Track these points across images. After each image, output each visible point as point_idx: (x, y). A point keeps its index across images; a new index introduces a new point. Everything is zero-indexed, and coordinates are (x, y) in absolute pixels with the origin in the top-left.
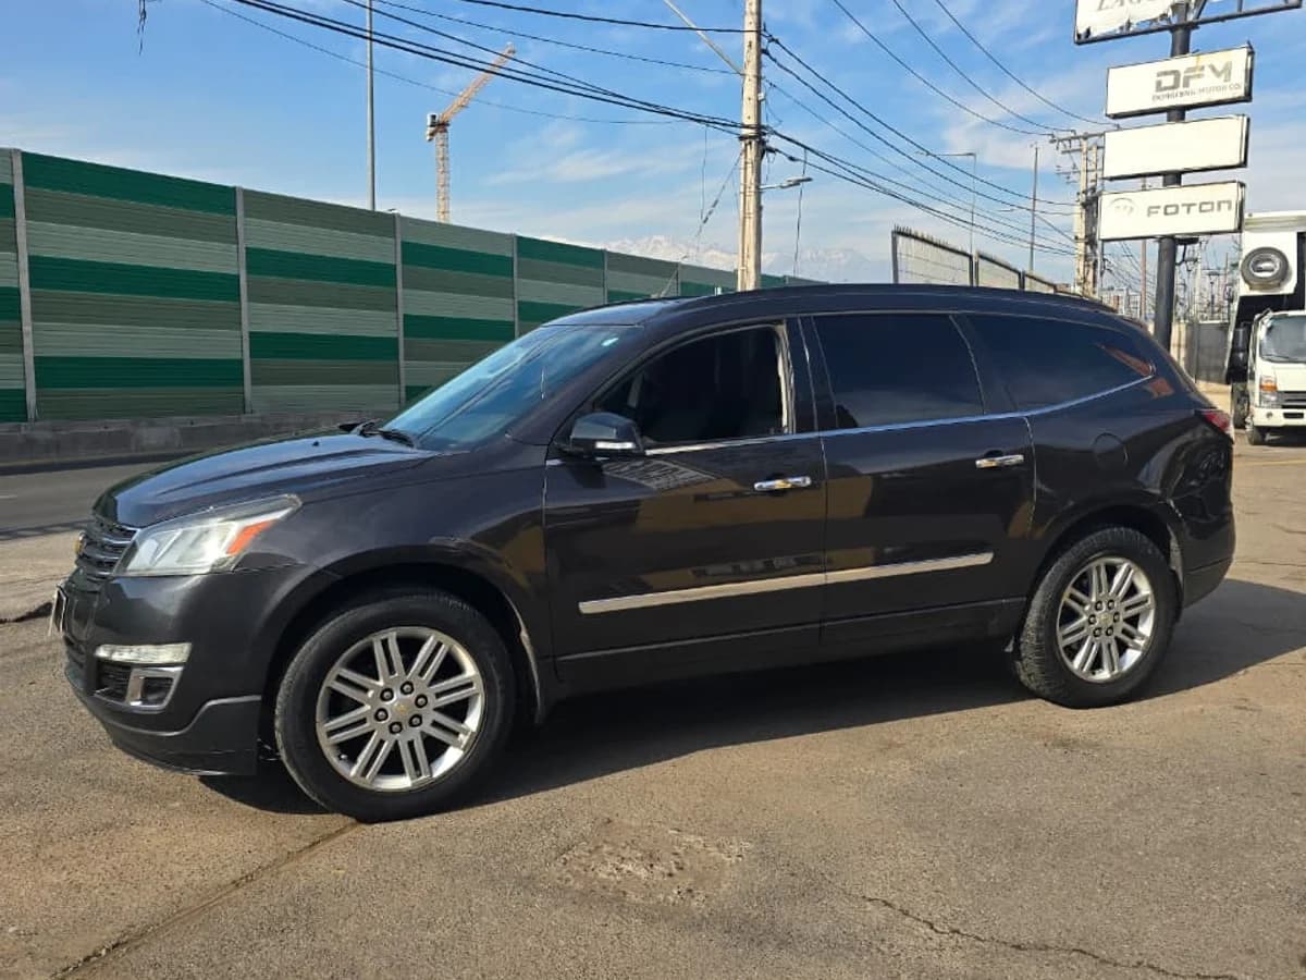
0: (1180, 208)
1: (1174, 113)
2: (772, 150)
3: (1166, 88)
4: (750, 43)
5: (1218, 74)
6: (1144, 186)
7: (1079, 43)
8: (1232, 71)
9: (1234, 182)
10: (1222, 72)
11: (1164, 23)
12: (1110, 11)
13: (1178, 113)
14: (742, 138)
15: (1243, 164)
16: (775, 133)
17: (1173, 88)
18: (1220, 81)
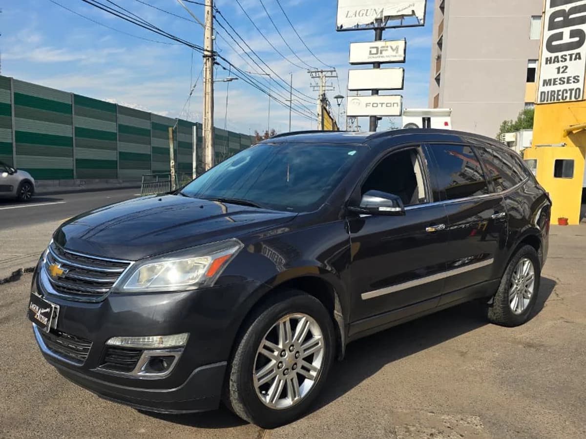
0: (379, 104)
1: (376, 64)
2: (218, 64)
3: (373, 54)
4: (208, 11)
5: (393, 50)
6: (357, 94)
7: (338, 31)
8: (399, 50)
9: (399, 95)
10: (395, 49)
11: (372, 26)
12: (351, 18)
13: (377, 65)
14: (205, 56)
15: (402, 89)
16: (219, 56)
17: (377, 54)
18: (394, 53)
